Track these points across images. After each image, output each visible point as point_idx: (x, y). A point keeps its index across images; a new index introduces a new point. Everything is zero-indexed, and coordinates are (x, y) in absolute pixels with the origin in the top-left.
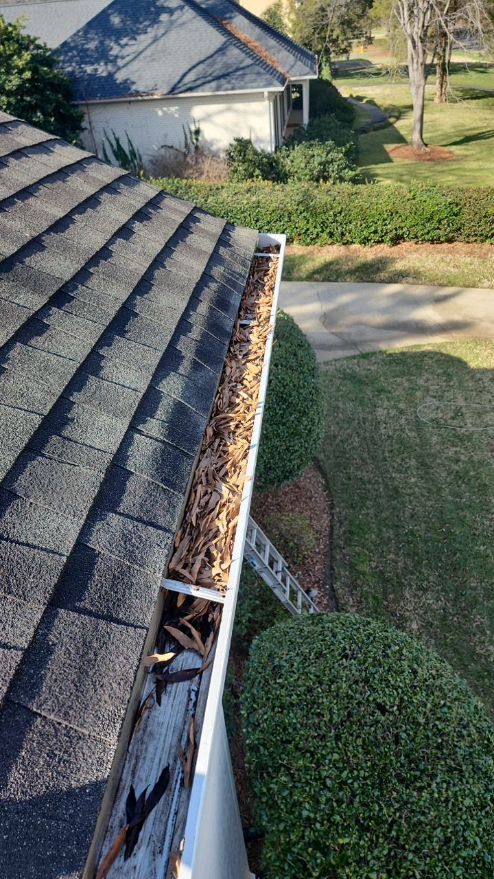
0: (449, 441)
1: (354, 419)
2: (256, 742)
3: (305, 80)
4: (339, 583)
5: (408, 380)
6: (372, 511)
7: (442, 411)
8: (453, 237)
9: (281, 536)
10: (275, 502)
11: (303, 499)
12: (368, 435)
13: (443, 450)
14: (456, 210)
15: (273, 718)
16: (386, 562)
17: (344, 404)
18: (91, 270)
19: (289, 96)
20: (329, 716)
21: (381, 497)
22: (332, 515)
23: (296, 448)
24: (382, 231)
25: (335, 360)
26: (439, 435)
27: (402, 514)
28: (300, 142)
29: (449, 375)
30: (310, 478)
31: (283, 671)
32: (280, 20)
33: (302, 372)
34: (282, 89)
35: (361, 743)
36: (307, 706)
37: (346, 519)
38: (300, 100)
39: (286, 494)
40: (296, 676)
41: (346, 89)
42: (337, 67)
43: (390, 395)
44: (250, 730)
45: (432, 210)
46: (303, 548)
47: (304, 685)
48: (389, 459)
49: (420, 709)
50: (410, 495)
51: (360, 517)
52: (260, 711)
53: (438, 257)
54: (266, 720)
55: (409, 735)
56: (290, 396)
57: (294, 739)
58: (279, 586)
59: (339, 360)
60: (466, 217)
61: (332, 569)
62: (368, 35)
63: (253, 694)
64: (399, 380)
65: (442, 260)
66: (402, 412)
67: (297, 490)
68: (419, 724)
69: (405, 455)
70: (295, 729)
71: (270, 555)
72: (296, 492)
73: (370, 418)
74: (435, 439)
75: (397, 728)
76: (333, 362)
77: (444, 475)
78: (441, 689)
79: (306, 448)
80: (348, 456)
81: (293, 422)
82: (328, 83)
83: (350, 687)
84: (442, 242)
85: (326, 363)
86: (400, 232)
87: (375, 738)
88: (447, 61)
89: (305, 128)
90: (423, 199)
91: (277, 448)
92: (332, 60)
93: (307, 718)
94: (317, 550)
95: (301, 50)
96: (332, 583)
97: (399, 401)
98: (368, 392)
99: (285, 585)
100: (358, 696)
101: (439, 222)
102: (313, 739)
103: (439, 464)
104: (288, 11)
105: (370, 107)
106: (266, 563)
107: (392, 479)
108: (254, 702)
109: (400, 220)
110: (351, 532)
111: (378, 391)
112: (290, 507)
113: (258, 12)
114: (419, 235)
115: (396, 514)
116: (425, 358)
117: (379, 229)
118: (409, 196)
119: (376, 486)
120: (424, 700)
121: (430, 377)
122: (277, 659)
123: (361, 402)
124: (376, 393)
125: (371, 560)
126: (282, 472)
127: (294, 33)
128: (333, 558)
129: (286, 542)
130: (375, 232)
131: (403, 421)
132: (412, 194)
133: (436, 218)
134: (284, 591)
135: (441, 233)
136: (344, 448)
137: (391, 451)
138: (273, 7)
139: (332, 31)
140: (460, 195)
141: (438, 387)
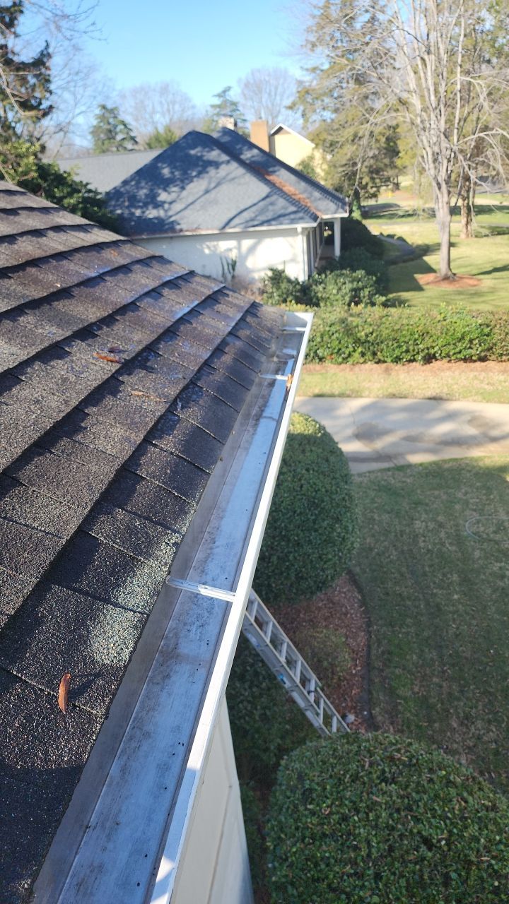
0: (493, 555)
1: (390, 532)
2: (283, 880)
3: (336, 218)
4: (377, 709)
5: (446, 493)
6: (412, 630)
7: (483, 525)
8: (486, 356)
9: (314, 655)
10: (307, 618)
11: (338, 615)
12: (405, 548)
13: (486, 565)
14: (487, 330)
15: (302, 850)
16: (428, 686)
17: (380, 516)
18: (118, 318)
19: (321, 234)
20: (367, 851)
21: (422, 615)
22: (370, 633)
23: (330, 556)
24: (414, 350)
25: (369, 472)
26: (481, 549)
27: (445, 634)
28: (332, 271)
29: (489, 488)
30: (345, 593)
31: (314, 795)
32: (313, 169)
33: (334, 478)
34: (315, 225)
35: (405, 884)
36: (341, 836)
37: (384, 638)
38: (331, 238)
39: (319, 609)
40: (329, 802)
41: (375, 227)
42: (367, 209)
43: (428, 508)
44: (276, 864)
45: (463, 330)
46: (338, 669)
47: (338, 813)
48: (430, 574)
49: (472, 845)
50: (454, 613)
51: (400, 635)
52: (288, 842)
53: (472, 375)
54: (295, 853)
55: (460, 875)
56: (323, 501)
57: (327, 877)
58: (311, 708)
59: (373, 472)
60: (496, 337)
61: (370, 692)
62: (395, 181)
63: (280, 822)
64: (436, 493)
65: (475, 377)
66: (441, 525)
67: (331, 605)
68: (470, 863)
69: (446, 570)
70: (328, 865)
71: (302, 673)
72: (330, 608)
73: (407, 531)
74: (477, 554)
75: (446, 867)
76: (367, 474)
77: (489, 591)
78: (496, 823)
79: (340, 557)
80: (385, 569)
81: (325, 528)
82: (359, 223)
83: (391, 815)
84: (475, 361)
85: (360, 475)
86: (432, 351)
87: (421, 877)
88: (471, 203)
89: (337, 259)
90: (454, 321)
91: (309, 556)
92: (362, 204)
93: (342, 851)
94: (354, 672)
95: (333, 194)
96: (370, 709)
97: (438, 514)
98: (405, 504)
99: (319, 708)
100: (399, 826)
101: (471, 341)
102: (348, 877)
103: (483, 580)
104: (320, 162)
105: (400, 242)
106: (298, 681)
107: (434, 595)
108: (282, 832)
109: (431, 340)
110: (390, 653)
111: (415, 504)
112: (324, 624)
113: (293, 163)
114: (451, 353)
115: (438, 633)
116: (463, 472)
117: (411, 348)
118: (440, 318)
119: (417, 603)
120: (477, 834)
121: (470, 490)
122: (308, 782)
123: (398, 514)
124: (413, 506)
125: (412, 684)
126: (315, 582)
127: (326, 180)
128: (371, 682)
129: (319, 661)
130: (407, 351)
131: (443, 535)
132: (443, 315)
133: (467, 338)
134: (318, 714)
135: (473, 352)
136: (381, 562)
137: (430, 566)
138: (306, 159)
139: (361, 178)
140: (490, 317)
141: (478, 500)
